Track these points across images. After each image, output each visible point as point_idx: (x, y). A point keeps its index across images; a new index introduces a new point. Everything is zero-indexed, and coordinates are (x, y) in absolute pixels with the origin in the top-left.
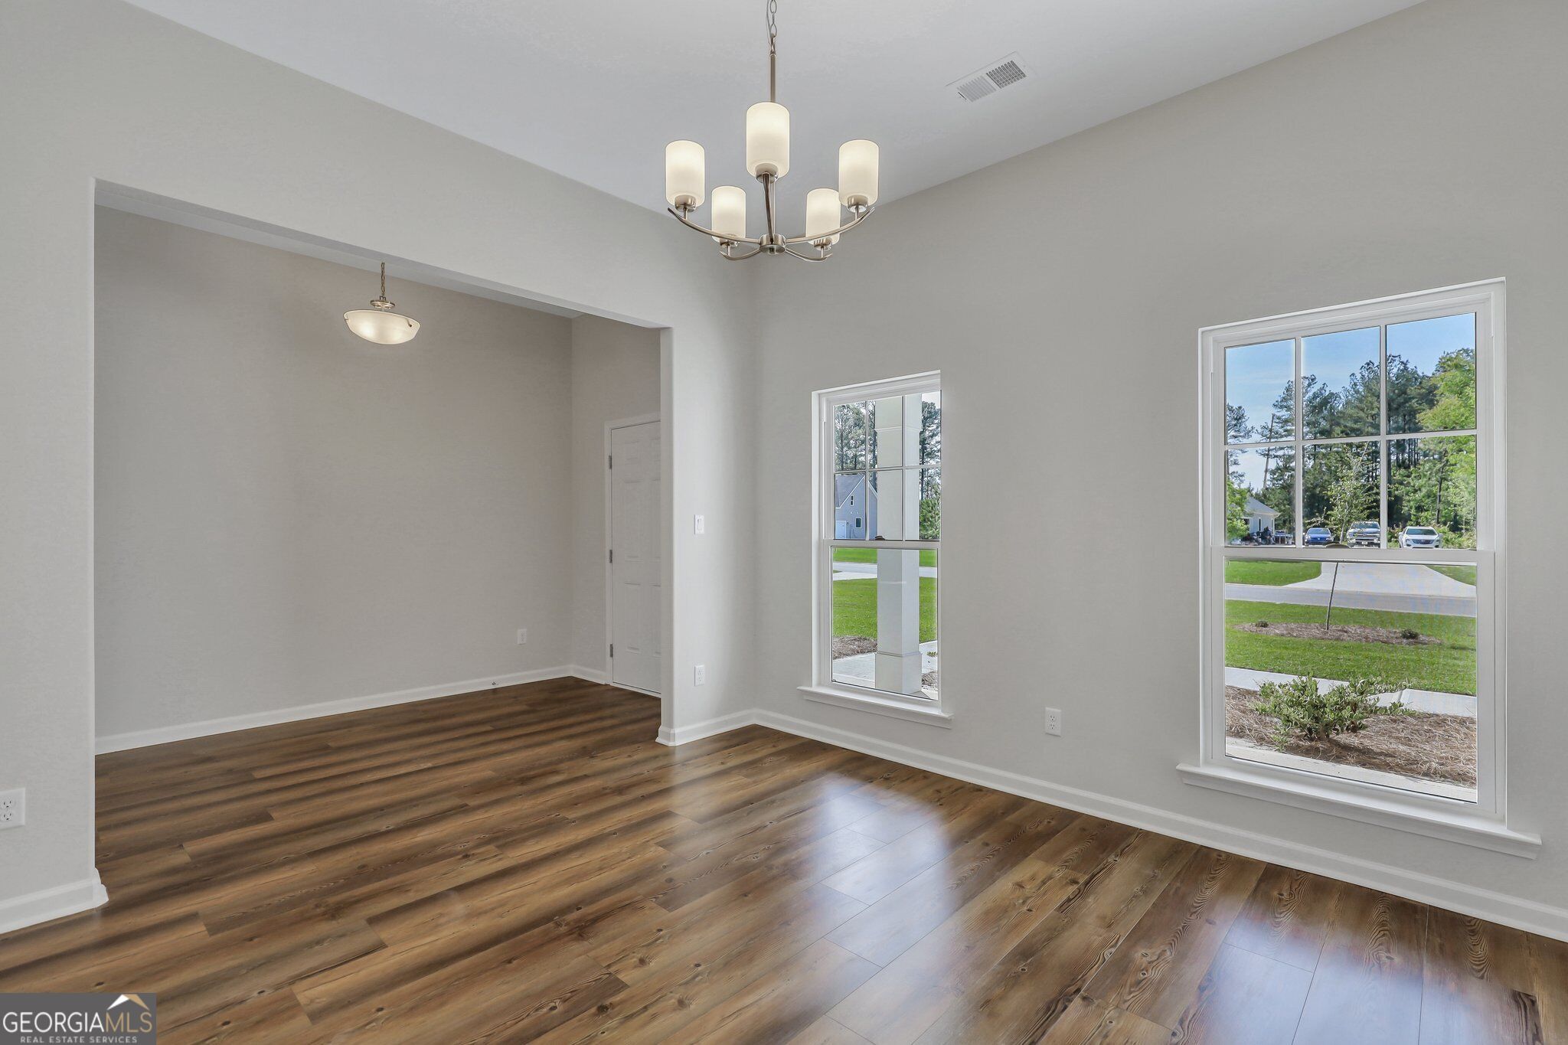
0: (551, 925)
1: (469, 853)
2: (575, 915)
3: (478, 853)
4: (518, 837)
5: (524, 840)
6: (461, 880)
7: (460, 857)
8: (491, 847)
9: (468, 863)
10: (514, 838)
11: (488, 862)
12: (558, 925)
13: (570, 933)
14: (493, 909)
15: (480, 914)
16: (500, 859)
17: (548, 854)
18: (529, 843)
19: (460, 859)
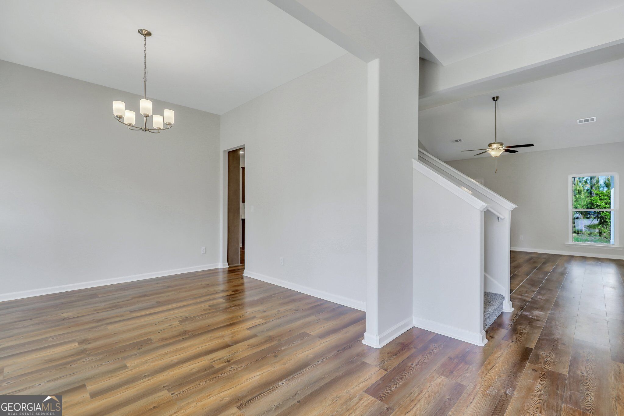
0: (194, 334)
1: (228, 363)
2: (185, 337)
3: (223, 363)
4: (202, 374)
5: (198, 372)
6: (228, 349)
7: (232, 361)
8: (217, 367)
9: (227, 358)
10: (204, 373)
11: (218, 358)
12: (192, 334)
13: (189, 332)
14: (214, 339)
15: (219, 337)
16: (212, 359)
17: (188, 362)
18: (197, 369)
19: (232, 360)
